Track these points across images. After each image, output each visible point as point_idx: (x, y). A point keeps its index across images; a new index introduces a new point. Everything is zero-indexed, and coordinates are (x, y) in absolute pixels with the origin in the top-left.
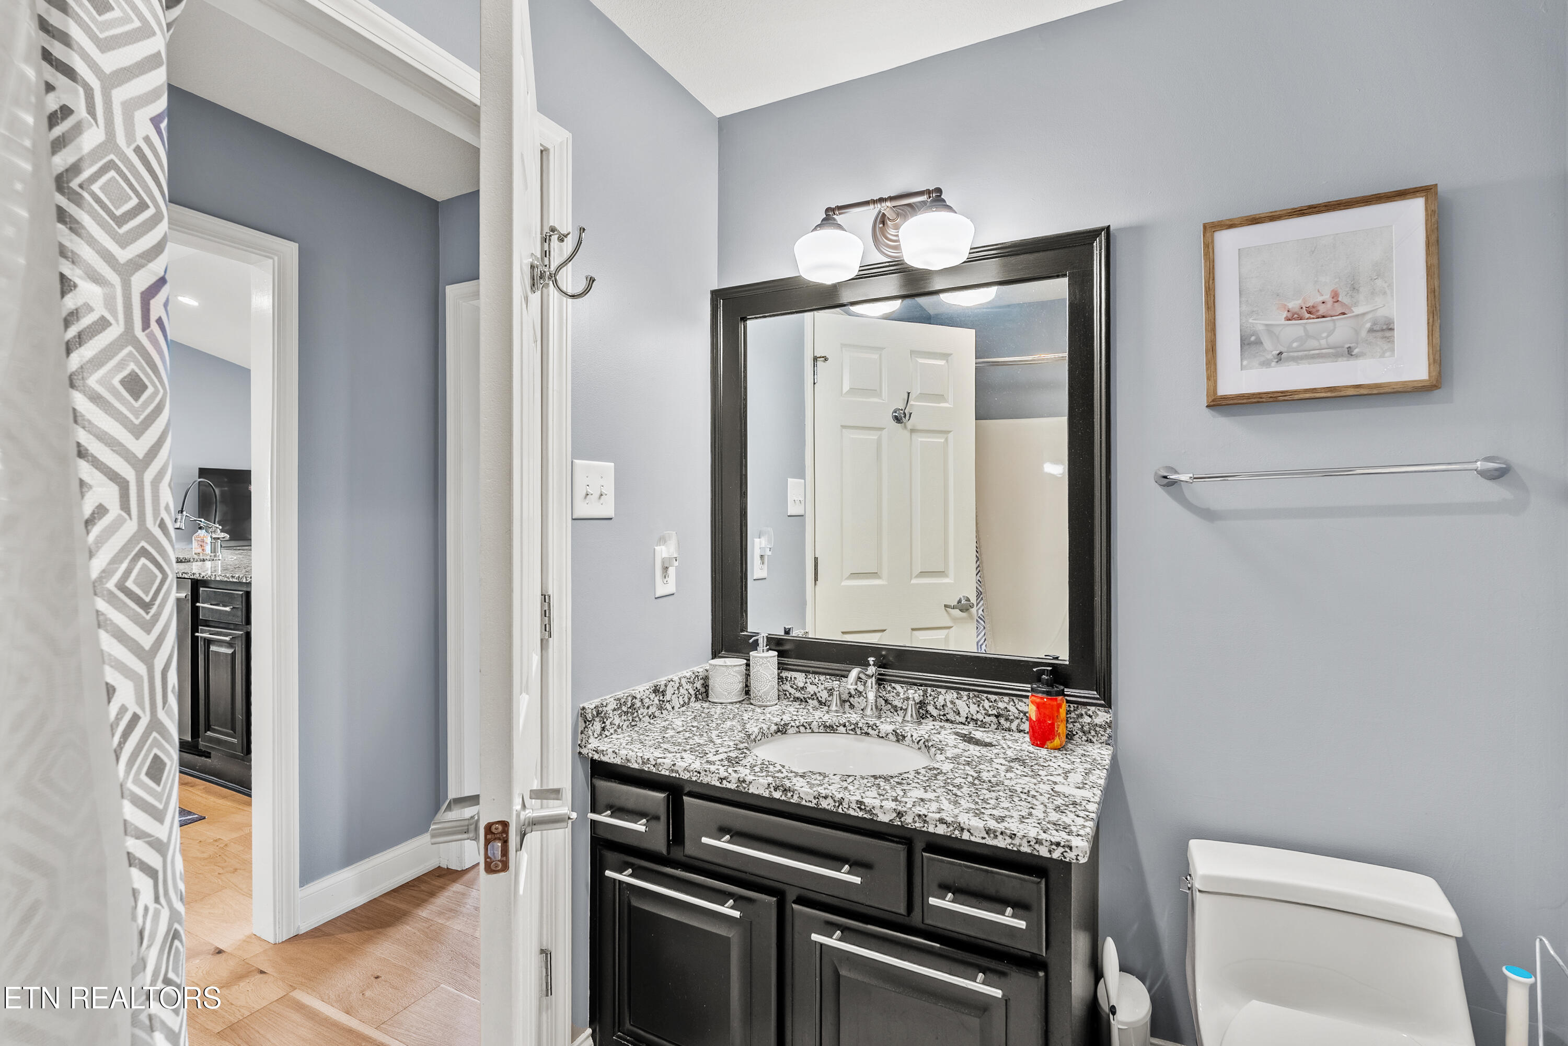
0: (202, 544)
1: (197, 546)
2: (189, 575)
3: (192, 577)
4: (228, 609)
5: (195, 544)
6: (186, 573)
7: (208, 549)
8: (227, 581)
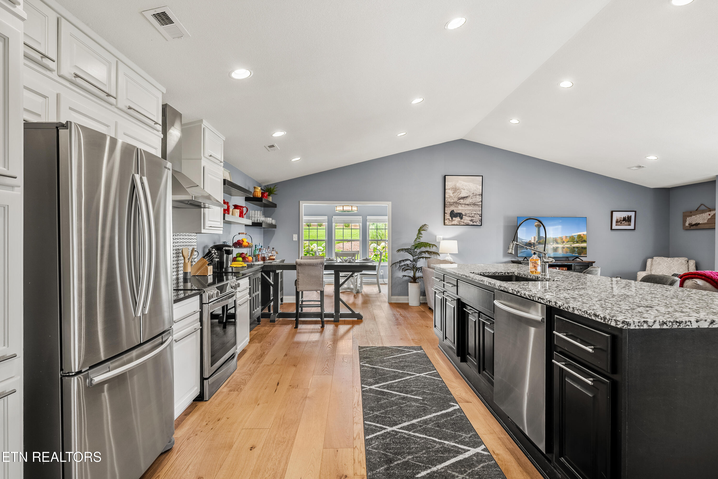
0: (535, 265)
1: (532, 267)
2: (545, 301)
3: (548, 303)
4: (589, 349)
5: (531, 265)
6: (542, 299)
7: (539, 269)
8: (588, 318)
